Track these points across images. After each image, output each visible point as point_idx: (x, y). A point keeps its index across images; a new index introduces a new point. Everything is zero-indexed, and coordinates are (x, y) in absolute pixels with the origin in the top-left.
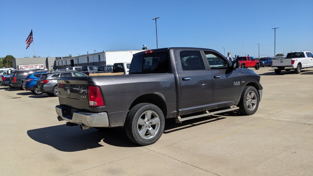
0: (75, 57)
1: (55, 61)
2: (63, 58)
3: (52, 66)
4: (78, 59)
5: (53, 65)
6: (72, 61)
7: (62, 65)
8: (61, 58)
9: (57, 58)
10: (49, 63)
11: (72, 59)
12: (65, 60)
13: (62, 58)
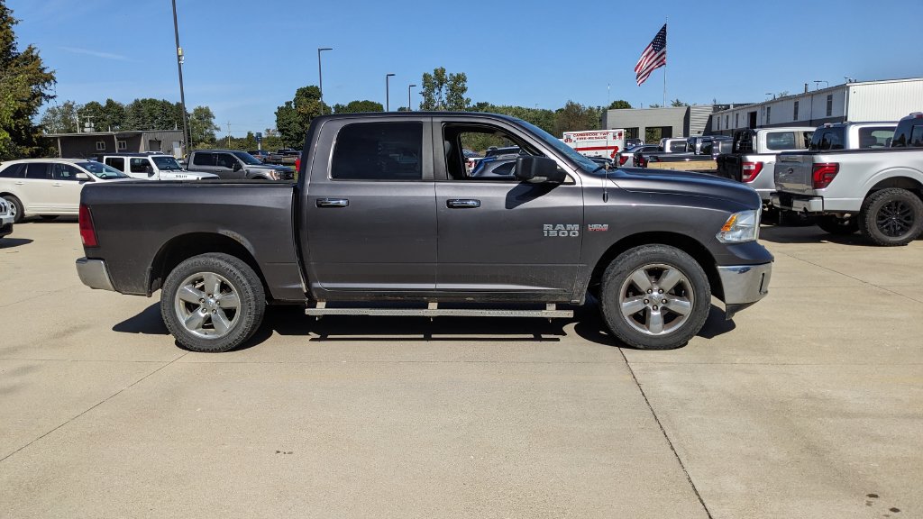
0: (763, 105)
1: (711, 117)
2: (735, 106)
3: (699, 132)
4: (769, 108)
5: (703, 128)
6: (753, 116)
7: (727, 127)
8: (728, 107)
9: (716, 108)
10: (691, 123)
11: (752, 110)
12: (735, 113)
13: (732, 107)
